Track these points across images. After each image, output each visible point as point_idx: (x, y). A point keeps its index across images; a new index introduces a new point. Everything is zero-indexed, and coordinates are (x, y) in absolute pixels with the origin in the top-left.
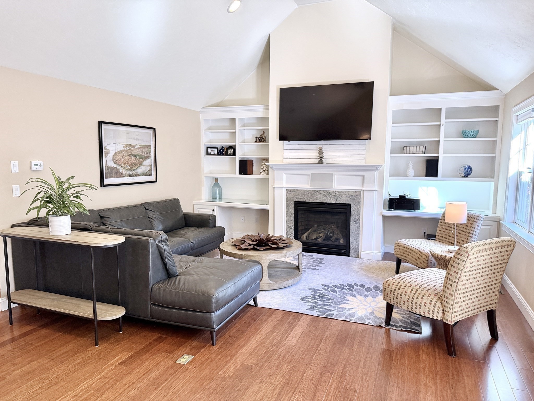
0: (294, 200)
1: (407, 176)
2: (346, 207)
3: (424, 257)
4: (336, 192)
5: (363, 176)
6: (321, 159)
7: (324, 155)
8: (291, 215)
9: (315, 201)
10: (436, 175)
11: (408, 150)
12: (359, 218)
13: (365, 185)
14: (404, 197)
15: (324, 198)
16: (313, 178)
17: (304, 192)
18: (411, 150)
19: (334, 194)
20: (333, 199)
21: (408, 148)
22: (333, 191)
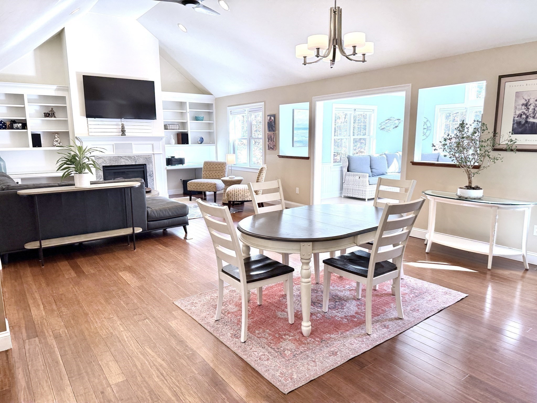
0: (102, 165)
1: (170, 144)
2: (142, 167)
3: (213, 185)
4: (135, 157)
5: (153, 145)
6: (123, 132)
7: (125, 130)
8: (100, 177)
9: (120, 164)
10: (187, 143)
11: (170, 127)
12: (153, 173)
13: (154, 150)
14: (174, 157)
15: (126, 161)
16: (117, 147)
17: (111, 159)
18: (172, 128)
19: (134, 158)
20: (133, 161)
21: (170, 126)
22: (133, 156)
